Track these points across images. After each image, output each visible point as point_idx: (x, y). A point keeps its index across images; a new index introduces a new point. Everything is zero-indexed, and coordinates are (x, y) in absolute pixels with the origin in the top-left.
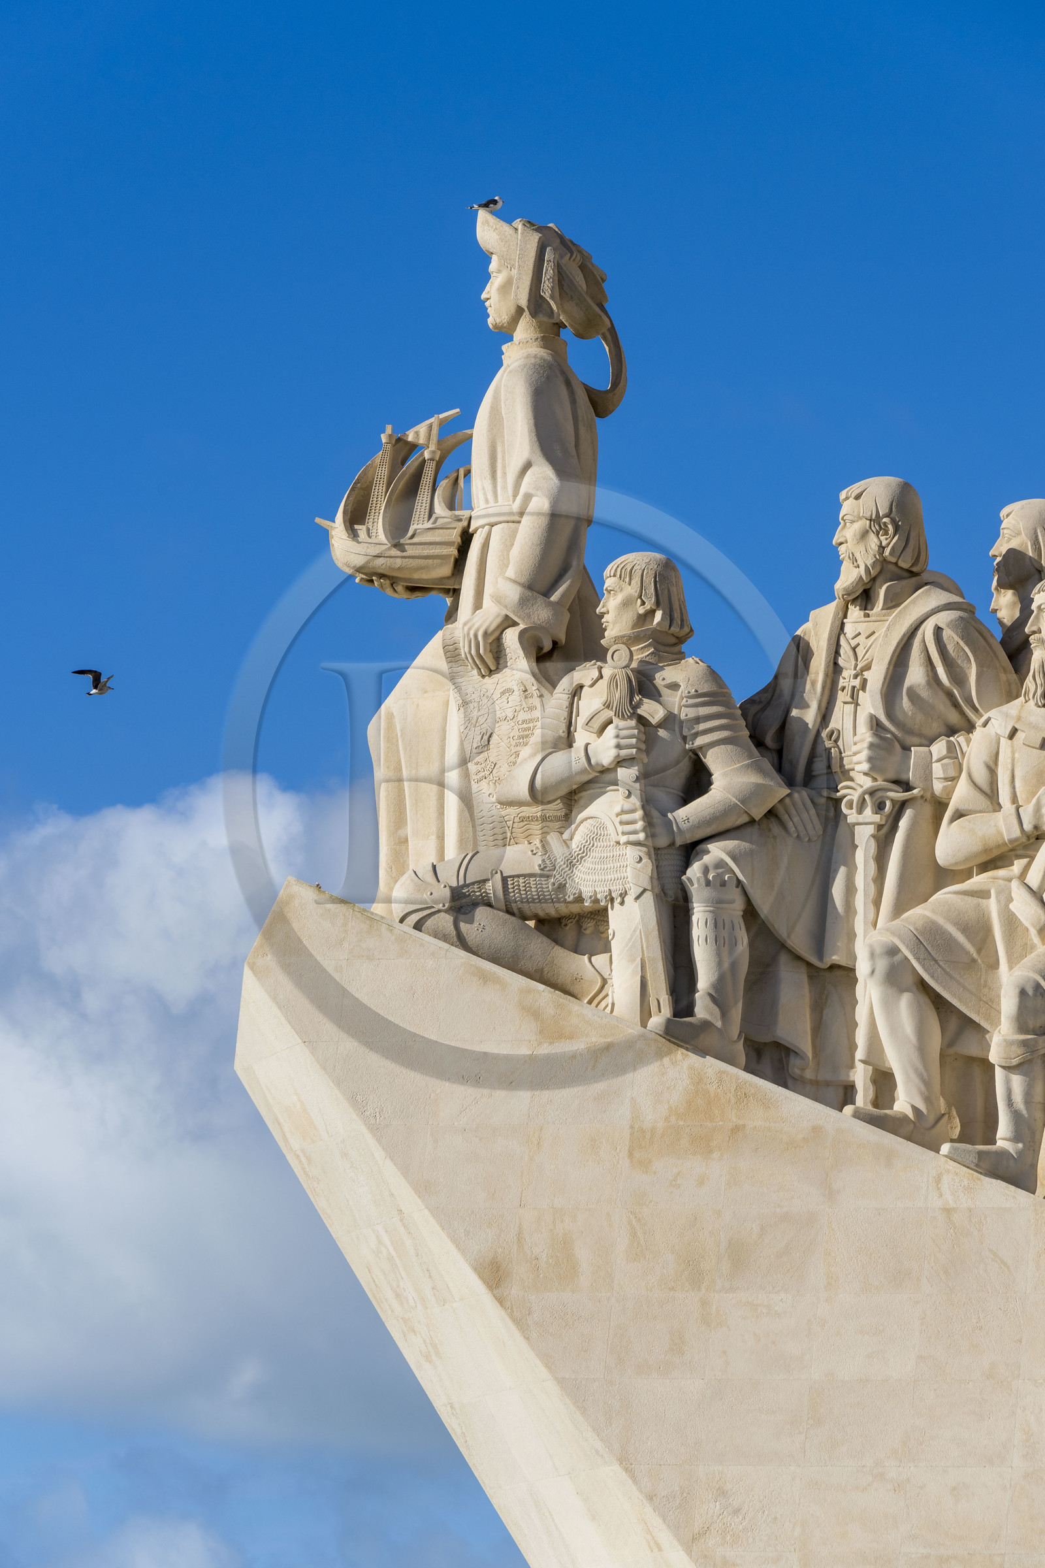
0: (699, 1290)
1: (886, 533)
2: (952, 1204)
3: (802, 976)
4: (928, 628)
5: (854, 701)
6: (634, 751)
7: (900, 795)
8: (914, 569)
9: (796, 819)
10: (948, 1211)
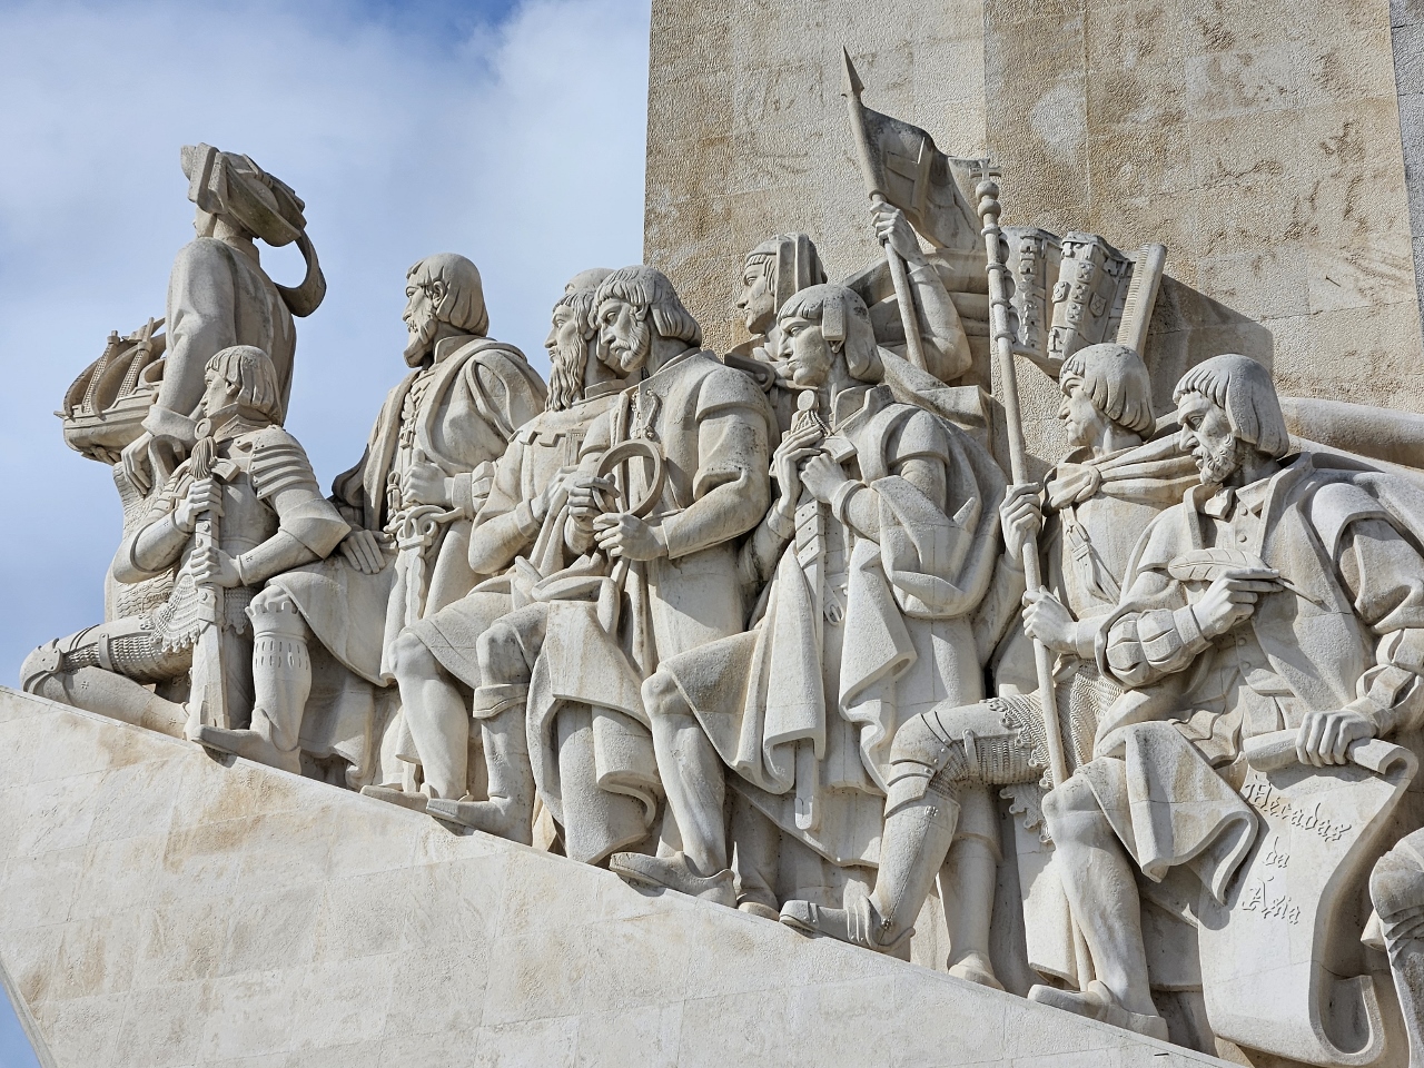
0: (204, 977)
1: (438, 294)
2: (435, 860)
3: (366, 698)
4: (468, 365)
5: (408, 446)
6: (206, 503)
7: (443, 516)
8: (468, 326)
9: (359, 554)
10: (431, 867)
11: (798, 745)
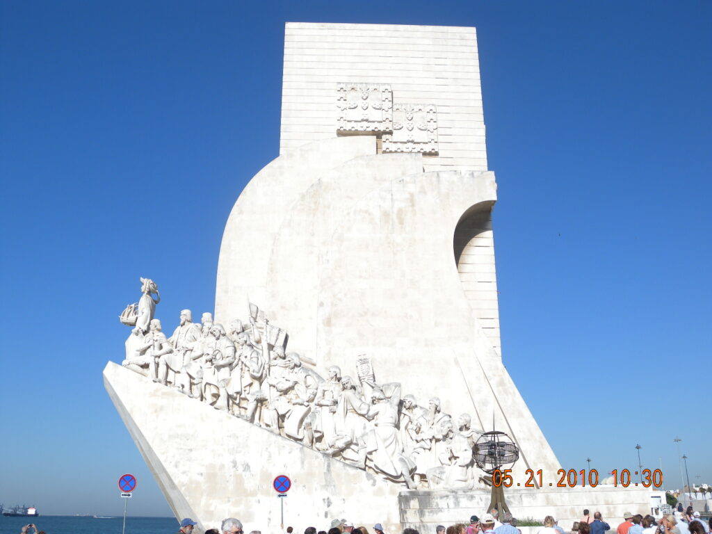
1: (186, 316)
4: (191, 328)
6: (152, 344)
8: (190, 321)
9: (174, 353)
11: (237, 393)
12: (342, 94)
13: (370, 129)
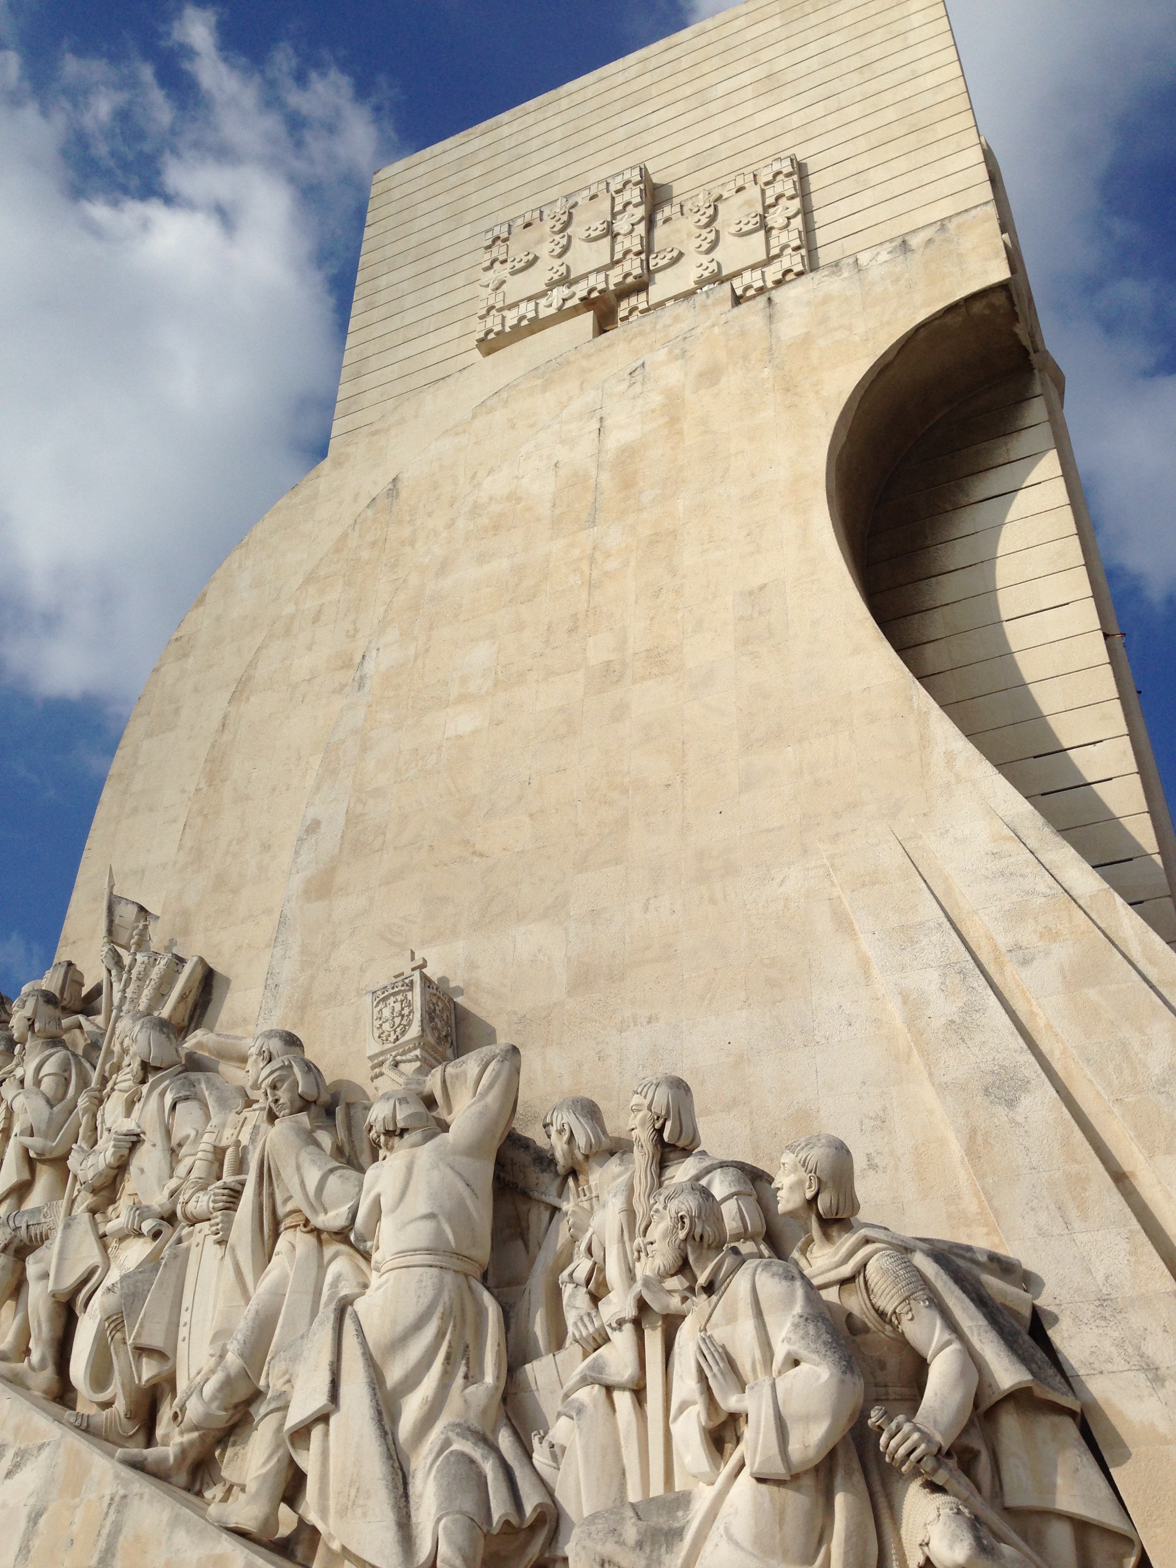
12: (498, 251)
13: (575, 301)
